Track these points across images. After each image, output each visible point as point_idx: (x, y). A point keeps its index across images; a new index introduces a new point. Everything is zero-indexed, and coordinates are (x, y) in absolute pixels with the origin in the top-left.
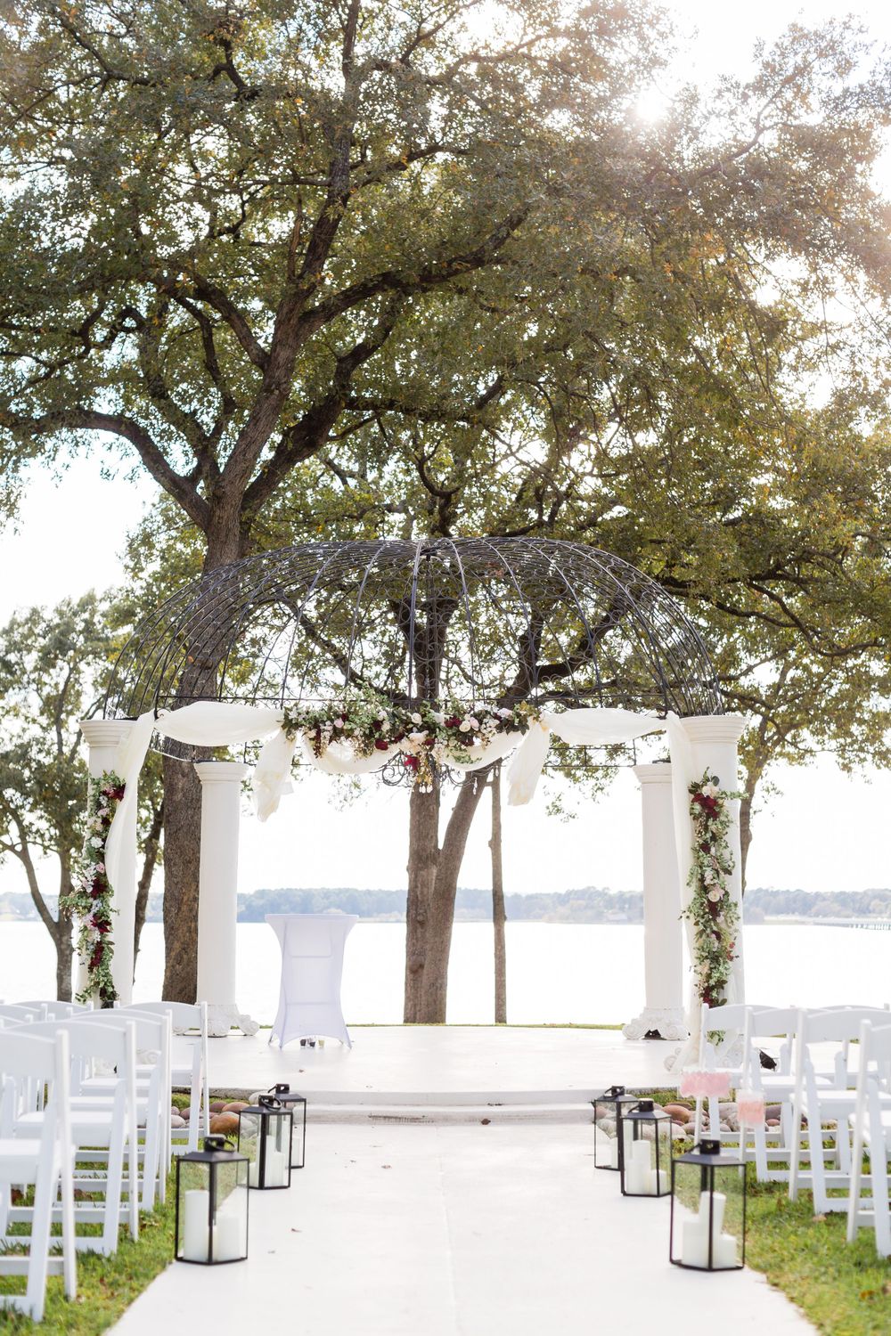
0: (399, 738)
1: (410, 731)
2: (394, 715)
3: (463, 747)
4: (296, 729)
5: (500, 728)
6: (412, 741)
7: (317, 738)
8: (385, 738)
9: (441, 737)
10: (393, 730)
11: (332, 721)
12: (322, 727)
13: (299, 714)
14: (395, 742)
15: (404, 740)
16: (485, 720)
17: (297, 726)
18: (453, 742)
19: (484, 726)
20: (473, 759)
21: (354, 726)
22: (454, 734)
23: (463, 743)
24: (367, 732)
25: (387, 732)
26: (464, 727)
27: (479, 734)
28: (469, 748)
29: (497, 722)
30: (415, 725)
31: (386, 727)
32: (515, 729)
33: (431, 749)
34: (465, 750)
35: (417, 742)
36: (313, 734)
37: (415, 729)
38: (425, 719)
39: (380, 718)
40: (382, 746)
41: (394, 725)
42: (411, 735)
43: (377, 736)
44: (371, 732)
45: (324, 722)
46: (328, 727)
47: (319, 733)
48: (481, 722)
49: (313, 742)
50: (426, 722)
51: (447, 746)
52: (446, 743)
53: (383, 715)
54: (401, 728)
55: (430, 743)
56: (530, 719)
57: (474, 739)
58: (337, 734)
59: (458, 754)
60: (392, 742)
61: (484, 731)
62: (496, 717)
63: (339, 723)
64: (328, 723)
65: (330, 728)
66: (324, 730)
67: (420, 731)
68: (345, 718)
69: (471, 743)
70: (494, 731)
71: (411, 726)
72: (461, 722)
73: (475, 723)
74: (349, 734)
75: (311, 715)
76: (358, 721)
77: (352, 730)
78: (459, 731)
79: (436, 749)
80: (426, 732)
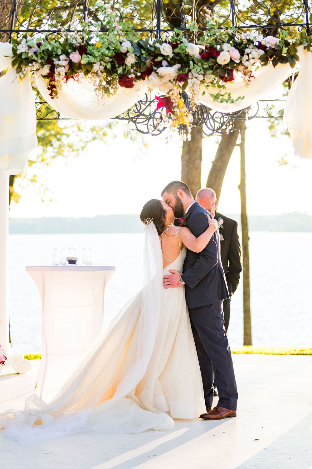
0: (147, 72)
1: (159, 64)
2: (140, 46)
3: (221, 83)
4: (27, 65)
5: (264, 60)
6: (161, 77)
7: (51, 76)
8: (129, 73)
9: (196, 70)
10: (138, 64)
11: (68, 54)
12: (56, 62)
13: (30, 47)
14: (142, 77)
15: (153, 76)
16: (247, 51)
17: (29, 61)
18: (210, 77)
19: (246, 57)
20: (234, 97)
21: (92, 59)
22: (211, 68)
23: (222, 78)
24: (109, 66)
25: (132, 66)
26: (223, 59)
27: (241, 68)
28: (228, 84)
29: (262, 52)
30: (165, 57)
31: (131, 60)
32: (283, 60)
33: (184, 87)
34: (223, 86)
35: (166, 79)
36: (46, 70)
37: (164, 63)
38: (176, 50)
39: (123, 49)
40: (126, 82)
41: (139, 58)
42: (161, 70)
43: (120, 71)
44: (113, 66)
45: (57, 56)
46: (62, 61)
47: (52, 70)
48: (242, 53)
49: (47, 80)
50: (178, 54)
51: (203, 82)
52: (201, 77)
53: (126, 46)
54: (148, 62)
55: (182, 78)
56: (300, 49)
57: (235, 72)
58: (73, 69)
59: (215, 91)
60: (138, 78)
61: (246, 64)
62: (261, 46)
63: (75, 57)
64: (63, 57)
65: (65, 63)
66: (59, 66)
67: (170, 64)
68: (83, 50)
69: (231, 79)
70: (258, 63)
71: (160, 59)
72: (218, 53)
73: (236, 54)
74: (88, 69)
75: (42, 48)
76: (97, 54)
77: (90, 64)
78: (216, 63)
79: (190, 85)
80: (178, 66)
